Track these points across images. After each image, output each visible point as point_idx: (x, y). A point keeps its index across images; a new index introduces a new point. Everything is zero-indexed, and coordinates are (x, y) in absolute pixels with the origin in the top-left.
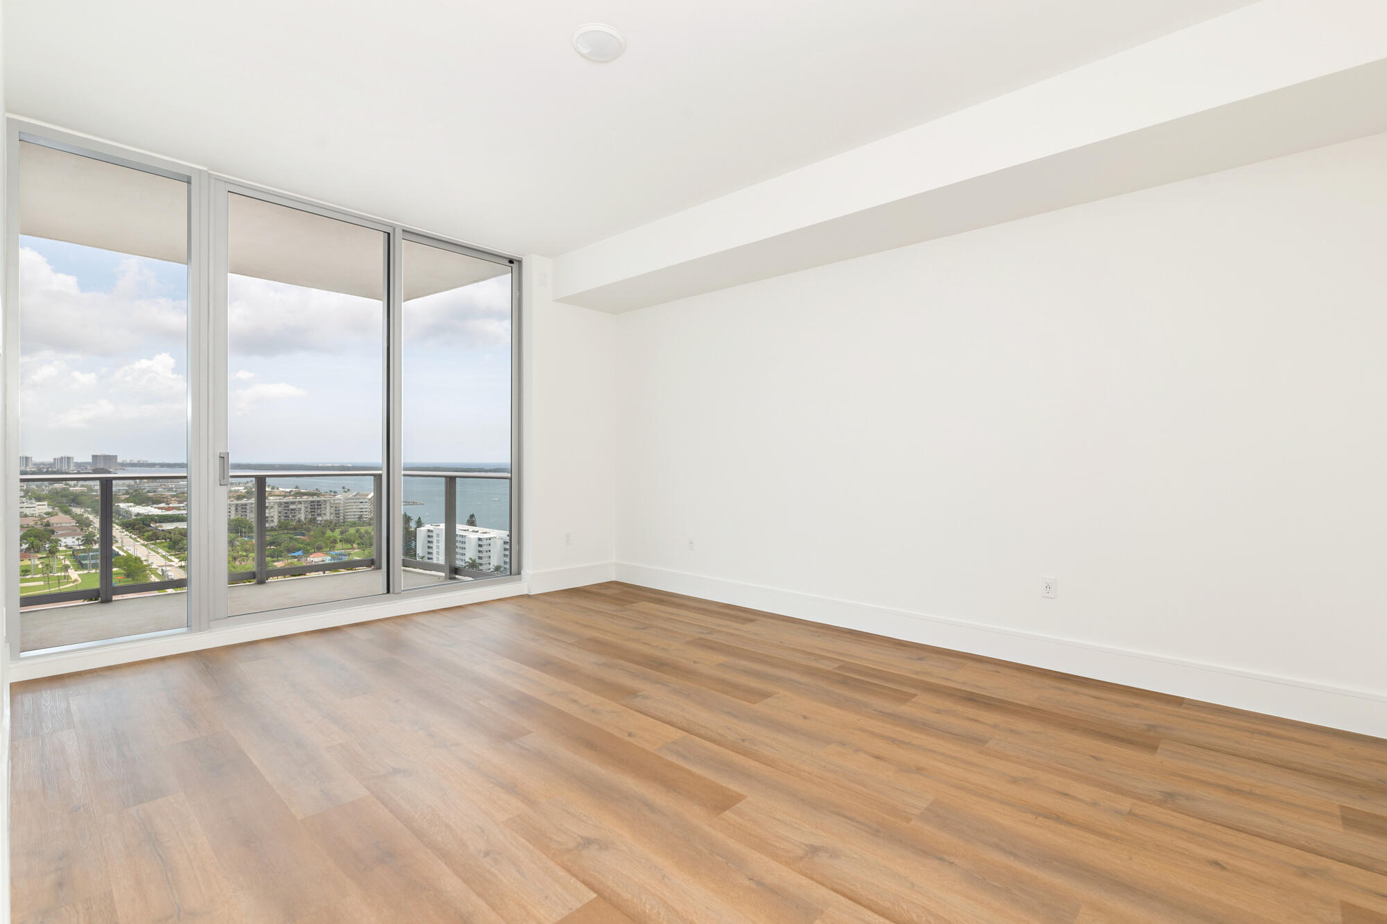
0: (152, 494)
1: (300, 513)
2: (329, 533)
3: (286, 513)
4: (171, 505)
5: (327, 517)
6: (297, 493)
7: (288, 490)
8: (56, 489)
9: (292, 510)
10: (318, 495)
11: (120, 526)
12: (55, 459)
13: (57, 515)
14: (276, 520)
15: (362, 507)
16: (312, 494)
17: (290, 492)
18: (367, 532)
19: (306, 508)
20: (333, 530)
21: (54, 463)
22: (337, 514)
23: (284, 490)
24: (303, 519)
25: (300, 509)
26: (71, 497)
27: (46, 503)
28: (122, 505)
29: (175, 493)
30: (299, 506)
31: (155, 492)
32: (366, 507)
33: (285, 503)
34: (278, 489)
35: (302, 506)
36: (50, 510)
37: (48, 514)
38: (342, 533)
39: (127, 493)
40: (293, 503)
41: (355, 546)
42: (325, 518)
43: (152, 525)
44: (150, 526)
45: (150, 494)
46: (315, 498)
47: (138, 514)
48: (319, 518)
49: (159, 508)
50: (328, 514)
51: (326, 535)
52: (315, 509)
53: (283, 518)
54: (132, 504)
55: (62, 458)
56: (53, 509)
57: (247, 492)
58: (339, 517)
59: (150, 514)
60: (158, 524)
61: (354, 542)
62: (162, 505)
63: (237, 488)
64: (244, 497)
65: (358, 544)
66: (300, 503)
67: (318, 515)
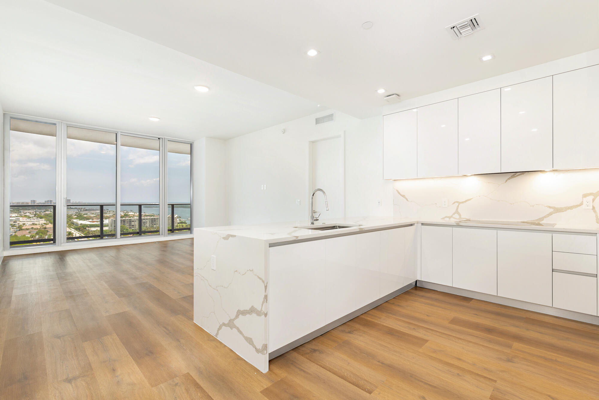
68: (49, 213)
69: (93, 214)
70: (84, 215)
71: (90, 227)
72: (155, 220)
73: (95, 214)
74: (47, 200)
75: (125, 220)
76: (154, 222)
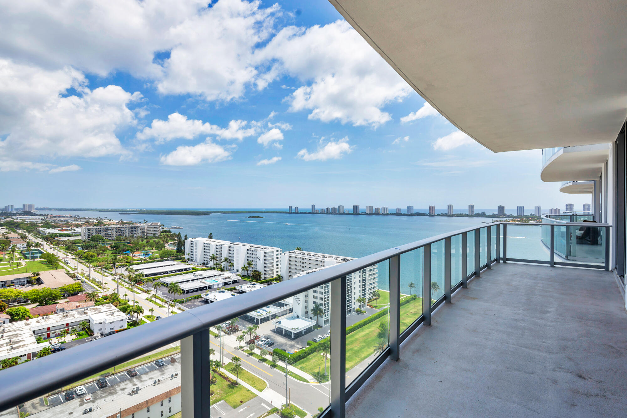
0: (54, 223)
1: (126, 232)
2: (140, 242)
3: (119, 233)
4: (63, 229)
5: (139, 234)
6: (122, 223)
7: (118, 221)
8: (8, 221)
9: (122, 231)
10: (132, 224)
11: (41, 238)
12: (5, 207)
13: (10, 233)
14: (115, 236)
15: (154, 229)
16: (130, 224)
17: (119, 222)
18: (159, 242)
19: (129, 230)
20: (142, 241)
21: (5, 208)
22: (143, 233)
23: (115, 221)
24: (127, 235)
25: (126, 231)
26: (16, 225)
27: (5, 228)
28: (41, 229)
29: (64, 223)
30: (125, 229)
31: (54, 222)
32: (157, 229)
33: (119, 228)
34: (112, 221)
35: (127, 229)
36: (7, 231)
37: (6, 232)
38: (147, 242)
39: (42, 223)
40: (122, 228)
41: (154, 248)
42: (138, 235)
43: (56, 238)
44: (55, 239)
45: (53, 223)
46: (131, 225)
47: (49, 233)
48: (135, 235)
49: (59, 230)
50: (139, 233)
51: (139, 243)
52: (133, 230)
53: (118, 235)
54: (45, 228)
55: (9, 206)
56: (8, 230)
57: (98, 222)
58: (144, 234)
59: (55, 233)
60: (59, 238)
61: (153, 246)
62: (60, 229)
63: (93, 220)
64: (98, 225)
65: (155, 247)
66: (126, 227)
67: (134, 233)
68: (11, 221)
69: (61, 221)
70: (52, 222)
71: (59, 237)
72: (135, 229)
73: (64, 222)
74: (7, 205)
75: (100, 228)
76: (134, 230)
